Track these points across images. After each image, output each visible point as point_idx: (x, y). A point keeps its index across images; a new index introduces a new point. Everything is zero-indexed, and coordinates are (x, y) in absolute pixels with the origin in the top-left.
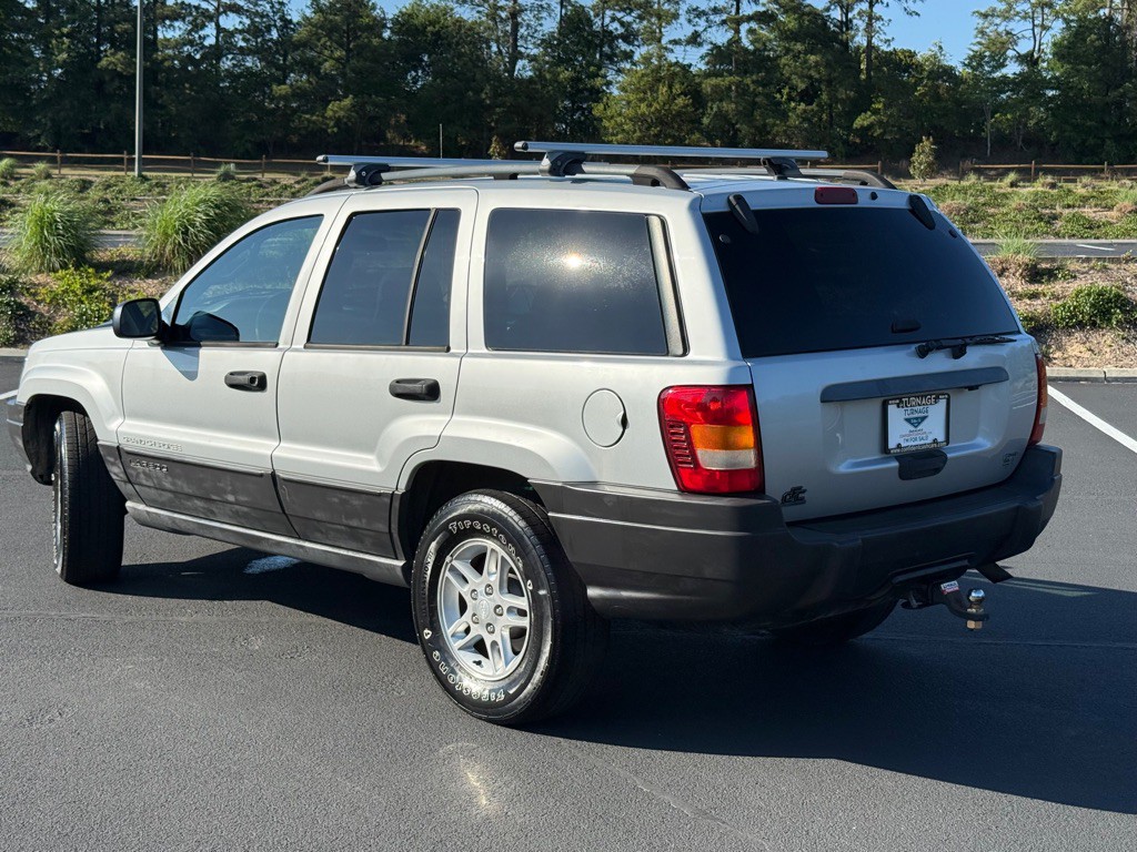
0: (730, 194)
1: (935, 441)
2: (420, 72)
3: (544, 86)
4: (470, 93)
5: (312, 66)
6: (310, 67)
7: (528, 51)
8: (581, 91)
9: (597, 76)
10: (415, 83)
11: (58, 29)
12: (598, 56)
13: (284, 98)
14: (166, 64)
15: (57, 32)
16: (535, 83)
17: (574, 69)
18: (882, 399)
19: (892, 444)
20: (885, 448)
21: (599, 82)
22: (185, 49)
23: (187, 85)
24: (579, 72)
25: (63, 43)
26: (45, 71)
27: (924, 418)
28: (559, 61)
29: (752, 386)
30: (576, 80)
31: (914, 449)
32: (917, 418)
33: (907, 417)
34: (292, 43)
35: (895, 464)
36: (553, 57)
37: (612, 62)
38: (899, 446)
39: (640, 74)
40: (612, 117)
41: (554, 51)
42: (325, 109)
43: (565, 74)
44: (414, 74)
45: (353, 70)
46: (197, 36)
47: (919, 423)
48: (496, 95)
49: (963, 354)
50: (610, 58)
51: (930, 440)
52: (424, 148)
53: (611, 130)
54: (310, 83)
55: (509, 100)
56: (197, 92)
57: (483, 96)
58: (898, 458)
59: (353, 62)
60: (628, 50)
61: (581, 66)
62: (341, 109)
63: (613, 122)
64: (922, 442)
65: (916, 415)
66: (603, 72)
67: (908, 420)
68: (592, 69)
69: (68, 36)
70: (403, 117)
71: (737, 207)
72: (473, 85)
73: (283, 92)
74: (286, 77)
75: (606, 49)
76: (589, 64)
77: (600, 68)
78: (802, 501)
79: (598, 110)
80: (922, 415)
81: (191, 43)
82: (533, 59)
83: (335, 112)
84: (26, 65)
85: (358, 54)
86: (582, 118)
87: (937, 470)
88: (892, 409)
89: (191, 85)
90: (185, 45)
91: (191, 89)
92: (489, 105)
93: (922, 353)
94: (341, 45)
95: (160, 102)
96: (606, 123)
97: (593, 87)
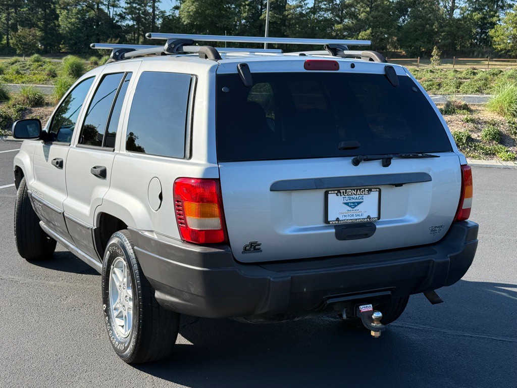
0: (238, 63)
1: (369, 217)
2: (406, 17)
3: (465, 22)
4: (428, 26)
5: (354, 15)
6: (353, 16)
7: (460, 5)
8: (486, 24)
9: (494, 16)
10: (404, 21)
11: (244, 2)
12: (495, 7)
13: (340, 30)
14: (289, 16)
15: (243, 4)
16: (461, 21)
17: (483, 13)
18: (325, 190)
19: (332, 217)
20: (326, 220)
21: (495, 19)
22: (298, 9)
23: (297, 26)
24: (485, 15)
25: (246, 8)
26: (238, 21)
27: (359, 203)
28: (475, 10)
29: (219, 180)
30: (483, 19)
31: (350, 221)
32: (354, 203)
33: (345, 201)
34: (345, 5)
35: (333, 231)
36: (472, 8)
37: (503, 9)
38: (338, 219)
39: (514, 15)
40: (498, 36)
41: (473, 5)
42: (358, 35)
43: (477, 16)
44: (403, 18)
45: (372, 17)
46: (303, 3)
47: (356, 206)
48: (441, 27)
49: (390, 164)
50: (502, 7)
51: (365, 216)
52: (404, 53)
53: (497, 43)
54: (353, 23)
55: (447, 29)
56: (301, 29)
57: (434, 27)
58: (336, 227)
59: (373, 13)
60: (511, 3)
61: (486, 11)
62: (365, 35)
63: (499, 38)
64: (358, 217)
65: (353, 201)
66: (497, 14)
67: (347, 204)
68: (492, 13)
69: (248, 5)
70: (395, 38)
71: (241, 71)
72: (429, 22)
73: (339, 28)
74: (342, 21)
75: (500, 3)
76: (491, 11)
77: (496, 13)
78: (259, 250)
79: (491, 32)
80: (358, 201)
81: (301, 7)
82: (461, 9)
83: (363, 36)
84: (230, 19)
85: (376, 9)
86: (485, 37)
87: (367, 236)
88: (332, 197)
89: (299, 26)
90: (298, 7)
91: (299, 28)
92: (436, 32)
93: (356, 163)
94: (368, 6)
95: (285, 34)
96: (495, 39)
97: (491, 22)
